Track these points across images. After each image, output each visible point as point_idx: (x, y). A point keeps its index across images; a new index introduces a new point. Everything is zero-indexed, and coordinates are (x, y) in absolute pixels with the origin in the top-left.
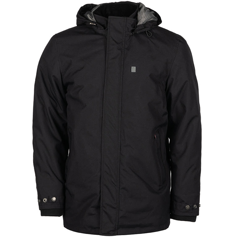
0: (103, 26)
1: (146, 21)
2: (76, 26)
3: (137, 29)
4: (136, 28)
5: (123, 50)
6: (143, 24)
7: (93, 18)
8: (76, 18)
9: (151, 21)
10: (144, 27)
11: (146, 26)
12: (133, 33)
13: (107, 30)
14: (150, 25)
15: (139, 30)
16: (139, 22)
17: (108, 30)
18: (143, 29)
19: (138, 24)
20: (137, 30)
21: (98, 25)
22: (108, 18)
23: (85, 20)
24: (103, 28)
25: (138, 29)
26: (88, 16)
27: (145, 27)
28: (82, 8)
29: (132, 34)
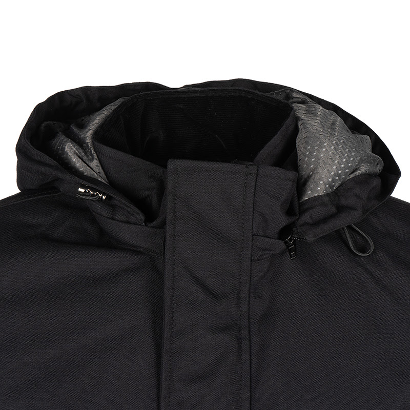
0: (142, 204)
1: (339, 175)
2: (18, 191)
3: (306, 218)
4: (302, 212)
5: (245, 333)
6: (328, 195)
7: (92, 160)
8: (13, 159)
9: (362, 175)
10: (334, 210)
11: (344, 202)
12: (286, 243)
13: (163, 225)
14: (358, 197)
15: (316, 224)
16: (311, 185)
17: (169, 228)
18: (333, 216)
19: (309, 194)
20: (306, 224)
21: (118, 199)
22: (166, 167)
23: (57, 174)
24: (143, 218)
25: (310, 221)
26: (70, 150)
27: (340, 209)
28: (39, 109)
29: (284, 247)
